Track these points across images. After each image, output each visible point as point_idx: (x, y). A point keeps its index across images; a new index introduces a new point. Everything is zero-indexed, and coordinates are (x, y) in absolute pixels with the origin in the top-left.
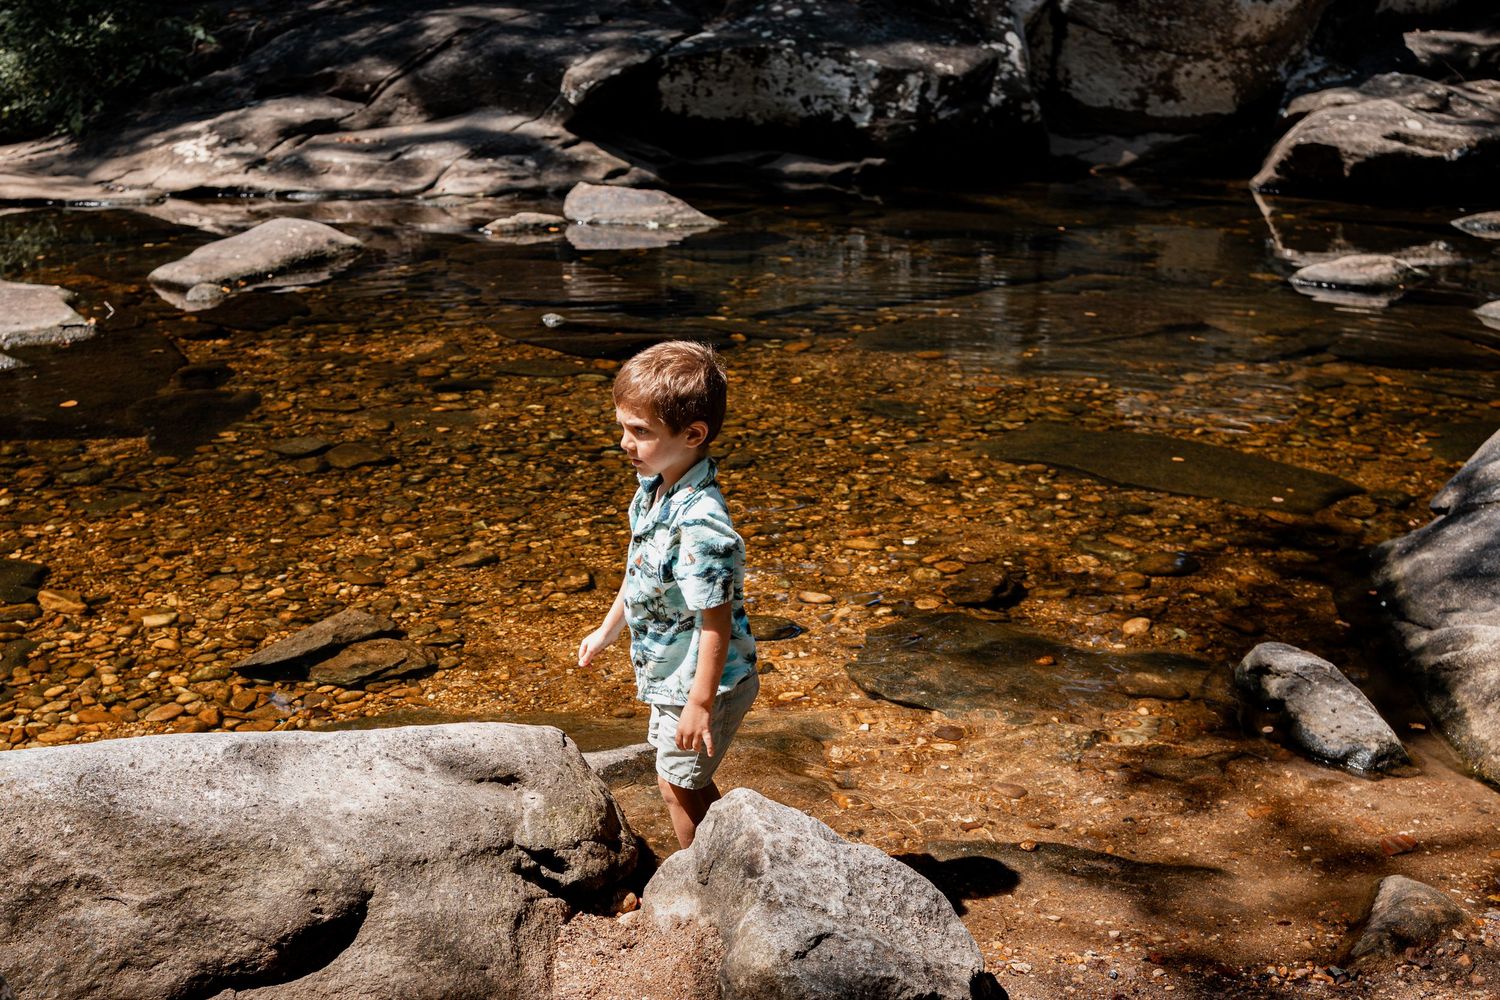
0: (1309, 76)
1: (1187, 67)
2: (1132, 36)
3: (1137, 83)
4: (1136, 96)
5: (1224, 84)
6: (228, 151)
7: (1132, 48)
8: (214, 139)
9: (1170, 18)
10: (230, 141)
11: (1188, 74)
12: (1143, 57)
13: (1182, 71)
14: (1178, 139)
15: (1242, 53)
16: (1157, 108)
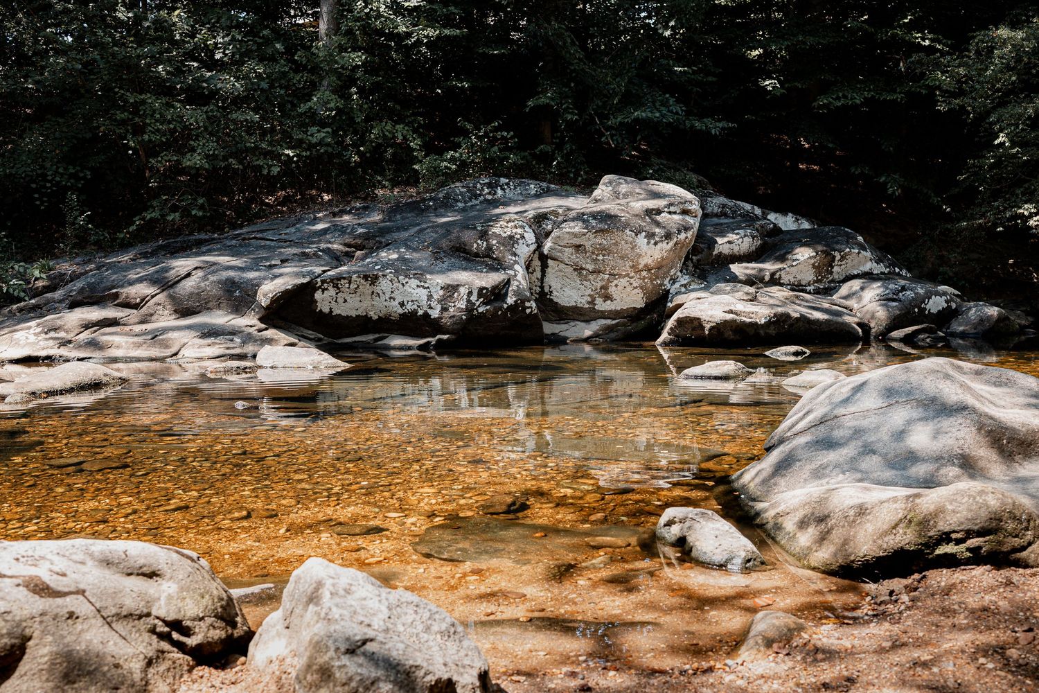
0: (681, 286)
1: (615, 282)
2: (584, 266)
3: (589, 292)
4: (589, 299)
5: (636, 291)
6: (48, 336)
7: (584, 272)
8: (39, 329)
9: (604, 256)
10: (50, 330)
11: (616, 286)
12: (591, 277)
13: (613, 284)
14: (614, 322)
15: (644, 273)
16: (601, 305)
